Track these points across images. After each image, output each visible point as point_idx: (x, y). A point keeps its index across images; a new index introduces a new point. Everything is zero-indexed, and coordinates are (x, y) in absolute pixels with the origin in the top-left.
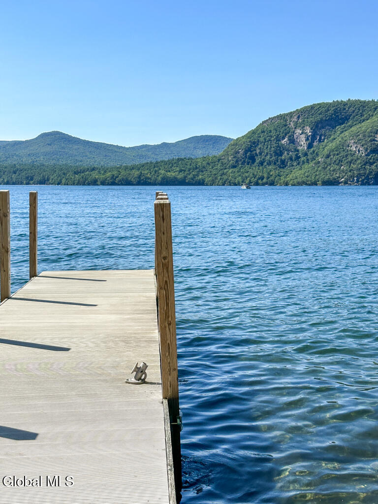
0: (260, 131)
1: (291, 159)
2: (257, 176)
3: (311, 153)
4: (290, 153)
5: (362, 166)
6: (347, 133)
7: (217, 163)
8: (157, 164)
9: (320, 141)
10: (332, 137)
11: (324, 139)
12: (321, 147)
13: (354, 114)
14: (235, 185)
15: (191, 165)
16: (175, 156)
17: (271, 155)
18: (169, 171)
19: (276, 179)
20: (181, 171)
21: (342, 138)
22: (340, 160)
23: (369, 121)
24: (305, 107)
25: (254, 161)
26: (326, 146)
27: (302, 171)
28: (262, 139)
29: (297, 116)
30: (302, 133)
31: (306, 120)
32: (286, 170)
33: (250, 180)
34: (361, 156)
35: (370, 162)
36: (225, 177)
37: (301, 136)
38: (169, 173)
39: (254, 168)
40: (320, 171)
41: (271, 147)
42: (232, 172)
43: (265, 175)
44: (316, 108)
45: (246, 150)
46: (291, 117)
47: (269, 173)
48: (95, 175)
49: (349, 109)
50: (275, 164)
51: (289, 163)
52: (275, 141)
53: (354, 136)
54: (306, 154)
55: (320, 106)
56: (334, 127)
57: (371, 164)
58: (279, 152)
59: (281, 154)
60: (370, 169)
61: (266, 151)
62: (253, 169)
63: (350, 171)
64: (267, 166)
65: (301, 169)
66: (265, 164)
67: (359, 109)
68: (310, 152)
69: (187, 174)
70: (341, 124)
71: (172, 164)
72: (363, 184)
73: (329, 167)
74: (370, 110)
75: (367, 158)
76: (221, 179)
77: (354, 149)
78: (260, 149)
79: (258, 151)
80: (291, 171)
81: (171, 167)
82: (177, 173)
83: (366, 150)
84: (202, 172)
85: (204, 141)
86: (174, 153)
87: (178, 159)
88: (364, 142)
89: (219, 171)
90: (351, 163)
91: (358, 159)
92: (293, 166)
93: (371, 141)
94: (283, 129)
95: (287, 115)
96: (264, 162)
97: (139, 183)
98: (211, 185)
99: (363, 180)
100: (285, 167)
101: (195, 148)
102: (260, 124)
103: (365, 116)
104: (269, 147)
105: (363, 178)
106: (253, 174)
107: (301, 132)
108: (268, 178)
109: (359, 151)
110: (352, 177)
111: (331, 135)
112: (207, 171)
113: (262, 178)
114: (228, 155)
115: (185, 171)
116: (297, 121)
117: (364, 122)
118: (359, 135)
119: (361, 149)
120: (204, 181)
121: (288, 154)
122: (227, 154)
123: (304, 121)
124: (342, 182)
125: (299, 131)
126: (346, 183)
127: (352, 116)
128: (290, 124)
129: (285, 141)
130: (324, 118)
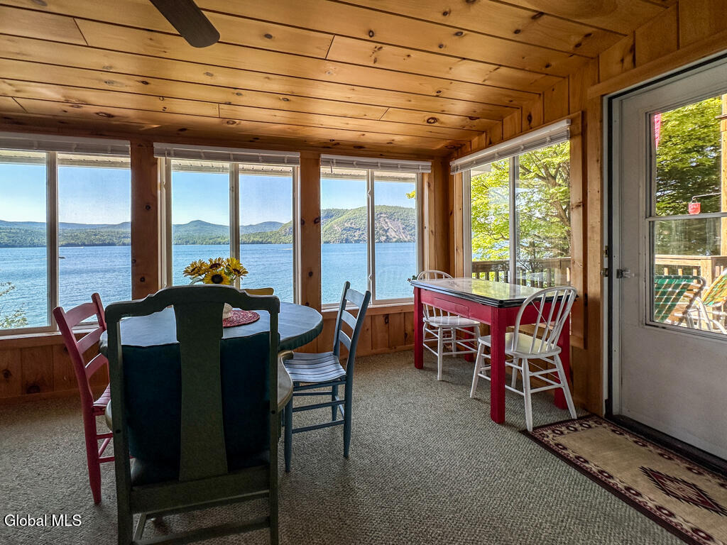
5: (340, 235)
6: (333, 222)
7: (277, 234)
15: (265, 235)
34: (339, 232)
38: (255, 239)
49: (333, 212)
57: (344, 235)
67: (337, 213)
70: (330, 218)
74: (342, 213)
75: (342, 232)
81: (256, 236)
82: (258, 239)
83: (341, 229)
84: (270, 238)
86: (256, 230)
87: (259, 232)
88: (340, 226)
89: (278, 238)
93: (343, 225)
98: (275, 243)
99: (341, 241)
103: (340, 215)
109: (338, 229)
110: (336, 240)
111: (326, 223)
115: (262, 238)
117: (340, 218)
118: (338, 223)
120: (271, 242)
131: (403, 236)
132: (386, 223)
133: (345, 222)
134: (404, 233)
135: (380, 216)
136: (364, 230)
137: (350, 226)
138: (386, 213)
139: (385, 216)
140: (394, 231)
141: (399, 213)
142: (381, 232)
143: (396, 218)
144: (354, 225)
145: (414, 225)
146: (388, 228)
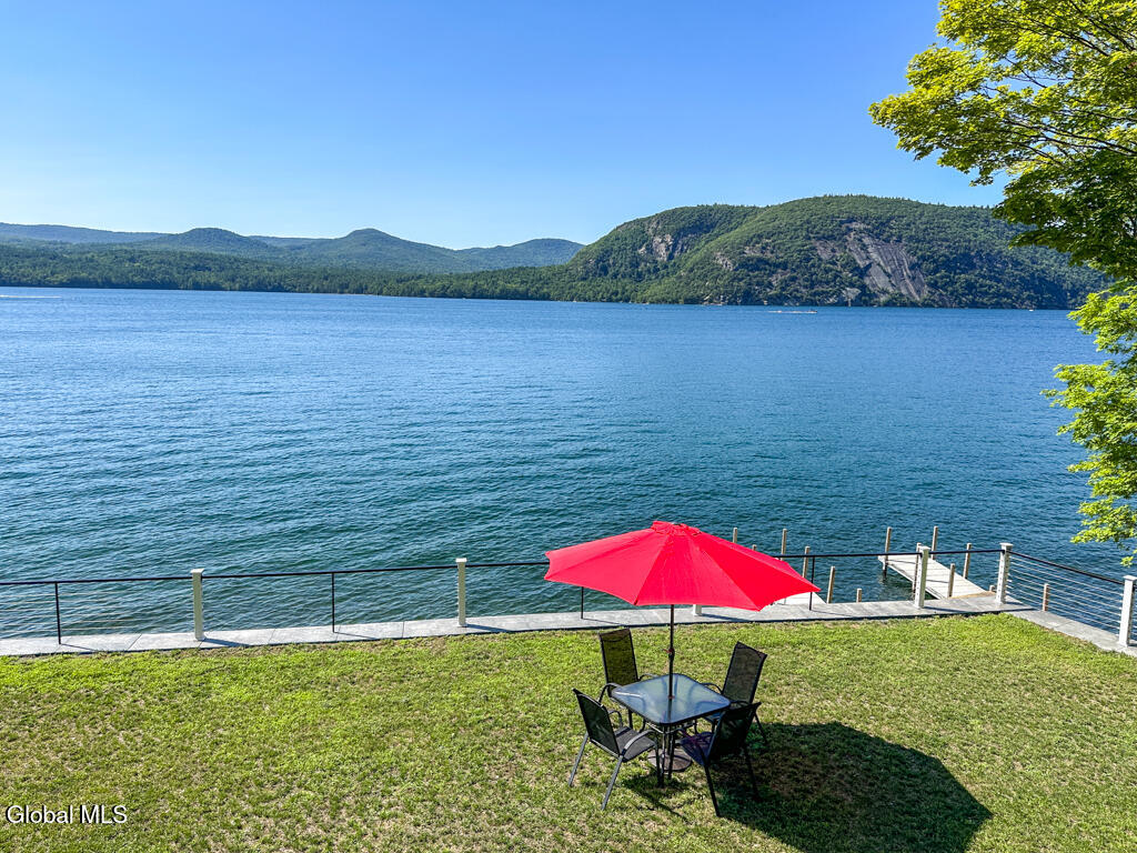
0: (614, 237)
2: (611, 291)
3: (672, 266)
4: (648, 265)
6: (713, 244)
8: (494, 274)
9: (682, 252)
10: (696, 247)
11: (687, 249)
12: (683, 259)
13: (721, 222)
14: (585, 300)
16: (515, 264)
17: (626, 266)
18: (509, 282)
19: (633, 294)
20: (522, 282)
21: (708, 249)
22: (705, 275)
23: (737, 230)
24: (666, 212)
25: (606, 273)
26: (689, 258)
27: (662, 287)
28: (615, 248)
29: (656, 221)
30: (662, 242)
31: (666, 226)
32: (644, 284)
33: (602, 296)
35: (739, 278)
36: (574, 291)
37: (660, 245)
39: (607, 281)
40: (682, 287)
41: (626, 258)
42: (581, 286)
43: (620, 290)
44: (677, 213)
45: (598, 260)
46: (650, 222)
47: (624, 288)
48: (421, 284)
49: (715, 215)
50: (631, 276)
51: (646, 276)
52: (631, 251)
53: (719, 248)
54: (666, 267)
55: (683, 210)
56: (698, 236)
57: (741, 280)
58: (635, 263)
59: (637, 265)
60: (738, 286)
61: (620, 263)
62: (605, 282)
63: (716, 288)
64: (622, 279)
65: (660, 284)
66: (619, 276)
68: (670, 264)
69: (530, 286)
70: (706, 232)
71: (512, 274)
72: (728, 304)
73: (692, 283)
76: (569, 293)
77: (721, 263)
78: (614, 258)
79: (611, 262)
80: (650, 286)
83: (734, 264)
85: (545, 245)
86: (511, 259)
90: (717, 278)
91: (725, 274)
92: (650, 280)
94: (640, 236)
95: (645, 220)
96: (619, 274)
97: (473, 297)
98: (558, 300)
100: (643, 281)
101: (536, 254)
102: (615, 230)
104: (624, 256)
105: (730, 296)
106: (606, 288)
107: (660, 240)
108: (623, 293)
110: (718, 294)
111: (694, 245)
112: (552, 283)
113: (616, 293)
114: (577, 264)
116: (657, 228)
119: (729, 263)
120: (549, 295)
121: (646, 266)
122: (575, 263)
123: (664, 227)
124: (706, 300)
125: (658, 239)
126: (711, 301)
127: (718, 224)
128: (648, 230)
129: (642, 250)
130: (687, 225)
131: (908, 289)
132: (864, 247)
134: (914, 279)
135: (847, 227)
136: (797, 267)
137: (759, 254)
138: (866, 218)
139: (862, 226)
140: (885, 272)
141: (904, 221)
142: (847, 274)
143: (892, 235)
144: (772, 252)
145: (943, 255)
146: (868, 262)
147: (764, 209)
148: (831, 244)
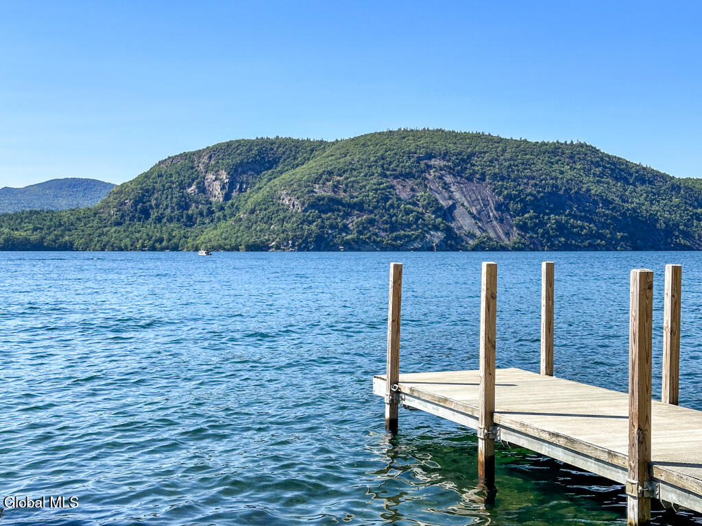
0: (155, 174)
1: (201, 214)
2: (154, 238)
3: (229, 207)
4: (200, 206)
5: (299, 225)
6: (276, 181)
7: (92, 218)
9: (240, 190)
10: (257, 186)
11: (246, 188)
12: (242, 199)
13: (285, 156)
14: (121, 249)
15: (51, 220)
16: (24, 207)
17: (173, 208)
18: (17, 230)
19: (181, 241)
20: (35, 229)
21: (271, 188)
22: (269, 217)
23: (304, 166)
24: (219, 145)
25: (148, 216)
26: (249, 197)
27: (218, 232)
28: (158, 186)
29: (208, 155)
30: (216, 179)
31: (220, 161)
32: (195, 229)
33: (143, 244)
34: (296, 212)
35: (309, 221)
36: (105, 239)
37: (215, 183)
38: (16, 233)
39: (149, 226)
40: (242, 231)
41: (172, 198)
42: (115, 232)
43: (165, 236)
44: (233, 147)
45: (136, 201)
46: (200, 157)
47: (170, 234)
49: (278, 149)
50: (178, 220)
51: (198, 219)
52: (178, 189)
53: (285, 185)
54: (222, 209)
55: (239, 143)
56: (258, 173)
57: (310, 223)
58: (184, 204)
59: (187, 207)
60: (308, 230)
61: (165, 203)
62: (147, 227)
63: (283, 232)
64: (168, 224)
65: (215, 228)
66: (165, 220)
67: (291, 151)
68: (227, 205)
69: (47, 234)
70: (268, 169)
71: (21, 219)
72: (300, 250)
73: (254, 226)
74: (306, 152)
75: (304, 215)
76: (98, 241)
77: (287, 203)
78: (157, 199)
79: (153, 203)
80: (203, 231)
81: (20, 224)
82: (29, 233)
83: (303, 204)
84: (69, 230)
85: (69, 186)
86: (22, 203)
87: (31, 212)
88: (300, 194)
89: (96, 230)
90: (283, 220)
91: (293, 216)
92: (204, 224)
93: (309, 192)
94: (189, 172)
95: (194, 154)
96: (163, 218)
98: (84, 250)
99: (301, 244)
100: (194, 225)
101: (55, 196)
102: (156, 165)
103: (300, 159)
104: (170, 196)
105: (300, 241)
106: (148, 235)
107: (214, 177)
108: (170, 240)
109: (293, 206)
110: (286, 239)
111: (254, 184)
112: (76, 229)
113: (161, 240)
114: (109, 207)
115: (42, 229)
116: (209, 163)
117: (299, 168)
118: (292, 184)
119: (296, 203)
120: (72, 244)
121: (197, 208)
122: (106, 205)
123: (218, 163)
124: (272, 247)
125: (211, 176)
126: (278, 248)
127: (282, 159)
128: (198, 166)
129: (192, 190)
130: (245, 161)
131: (496, 231)
132: (446, 186)
133: (316, 181)
134: (501, 221)
135: (426, 164)
136: (375, 208)
137: (330, 194)
138: (445, 154)
139: (443, 163)
140: (470, 213)
141: (487, 157)
142: (429, 216)
143: (475, 173)
144: (345, 191)
145: (530, 194)
146: (451, 202)
147: (333, 144)
148: (410, 183)
